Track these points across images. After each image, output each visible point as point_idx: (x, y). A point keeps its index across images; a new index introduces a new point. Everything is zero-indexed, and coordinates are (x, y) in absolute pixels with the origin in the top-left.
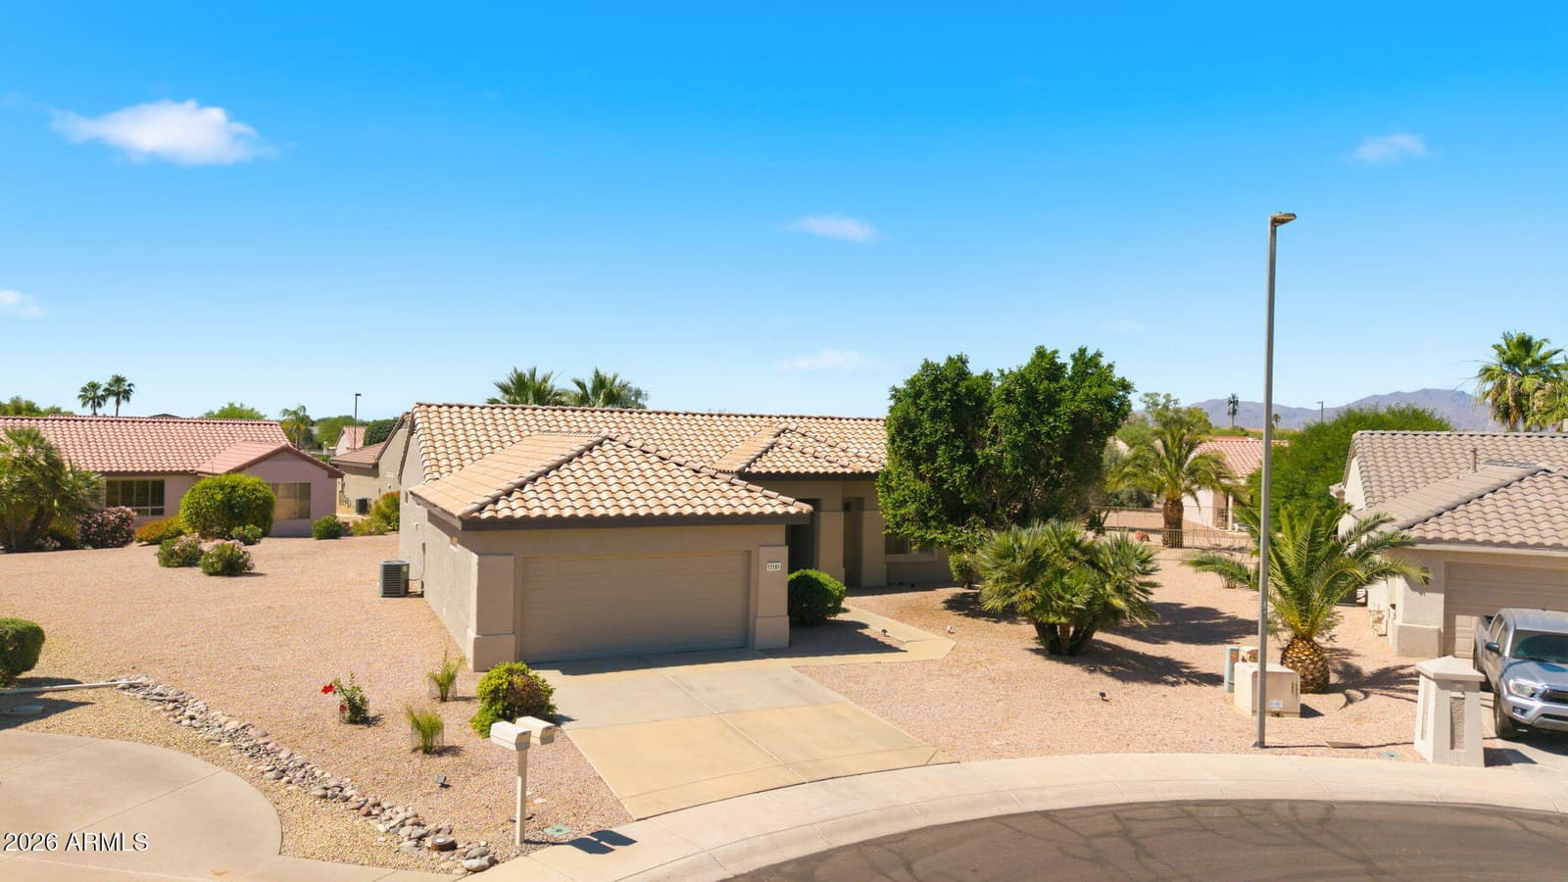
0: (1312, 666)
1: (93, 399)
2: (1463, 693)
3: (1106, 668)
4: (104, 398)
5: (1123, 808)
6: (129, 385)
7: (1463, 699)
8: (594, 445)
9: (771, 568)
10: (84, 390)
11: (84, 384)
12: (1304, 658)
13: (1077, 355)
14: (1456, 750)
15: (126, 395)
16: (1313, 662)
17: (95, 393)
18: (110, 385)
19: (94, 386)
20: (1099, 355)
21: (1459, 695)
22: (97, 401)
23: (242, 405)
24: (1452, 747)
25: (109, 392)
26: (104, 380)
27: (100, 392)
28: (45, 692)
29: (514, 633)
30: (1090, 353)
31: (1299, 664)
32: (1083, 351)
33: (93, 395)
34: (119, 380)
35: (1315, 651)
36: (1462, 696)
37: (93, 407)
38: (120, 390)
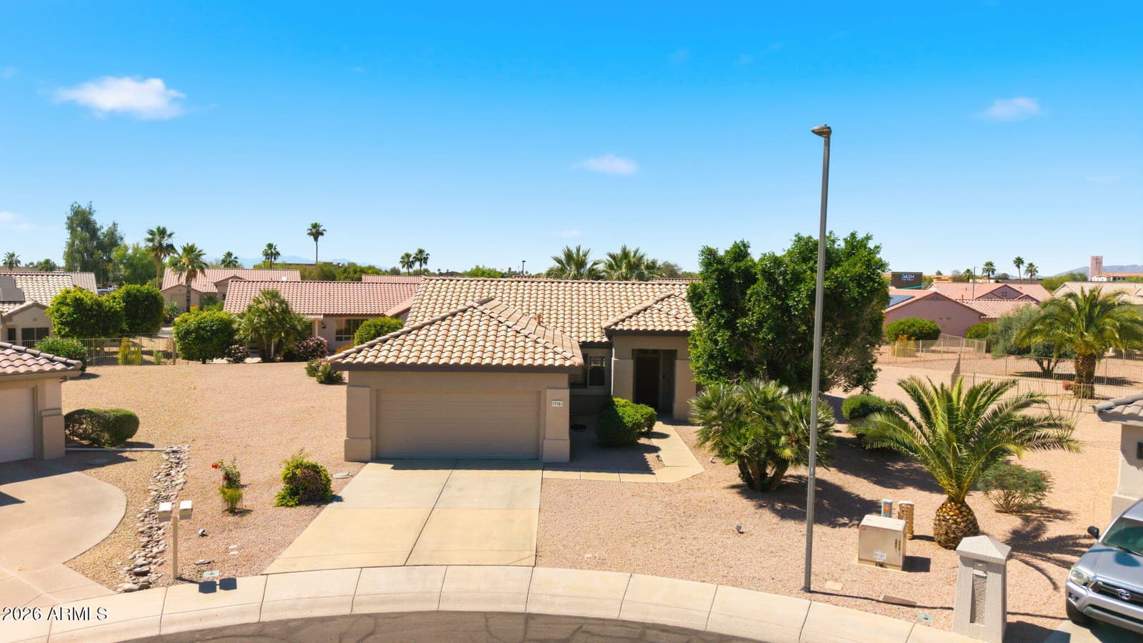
0: (954, 526)
1: (407, 263)
2: (985, 573)
3: (779, 506)
4: (413, 262)
5: (594, 622)
6: (427, 255)
7: (986, 578)
8: (457, 312)
9: (555, 405)
10: (403, 258)
11: (403, 254)
12: (948, 517)
13: (849, 239)
14: (976, 624)
15: (425, 260)
16: (956, 522)
17: (409, 259)
18: (417, 255)
19: (408, 256)
20: (868, 238)
21: (981, 573)
22: (410, 265)
23: (483, 267)
24: (972, 620)
25: (416, 259)
26: (413, 252)
27: (411, 259)
28: (125, 451)
29: (371, 438)
30: (860, 236)
31: (944, 523)
32: (853, 235)
33: (407, 261)
34: (421, 252)
35: (961, 512)
36: (985, 575)
37: (408, 268)
38: (422, 257)
